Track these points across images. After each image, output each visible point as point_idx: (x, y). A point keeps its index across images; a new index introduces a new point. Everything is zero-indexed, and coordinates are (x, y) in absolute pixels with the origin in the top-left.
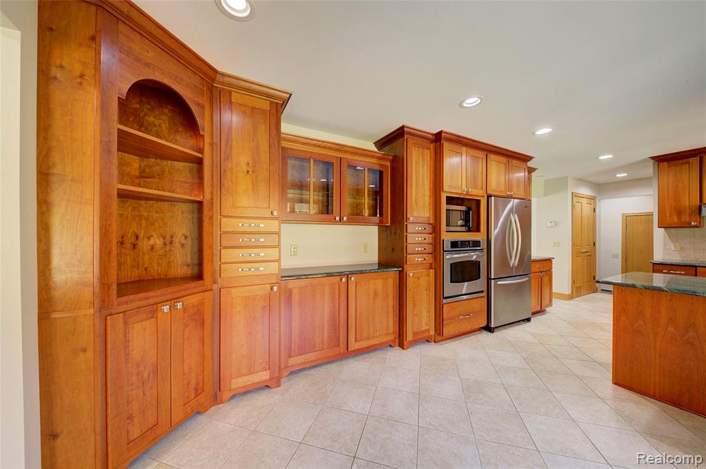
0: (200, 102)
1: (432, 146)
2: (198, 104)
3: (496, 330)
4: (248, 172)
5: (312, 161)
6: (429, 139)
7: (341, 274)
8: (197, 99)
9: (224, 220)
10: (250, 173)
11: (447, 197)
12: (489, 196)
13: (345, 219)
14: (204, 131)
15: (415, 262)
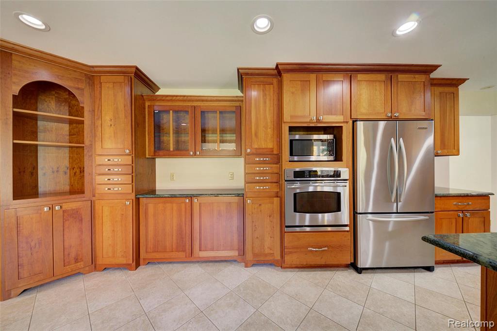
0: (80, 87)
1: (275, 81)
2: (78, 89)
3: (363, 271)
4: (111, 125)
5: (171, 112)
6: (272, 75)
7: (187, 196)
8: (77, 86)
9: (97, 158)
10: (112, 126)
11: (289, 127)
12: (354, 121)
13: (198, 153)
14: (83, 103)
15: (255, 190)
